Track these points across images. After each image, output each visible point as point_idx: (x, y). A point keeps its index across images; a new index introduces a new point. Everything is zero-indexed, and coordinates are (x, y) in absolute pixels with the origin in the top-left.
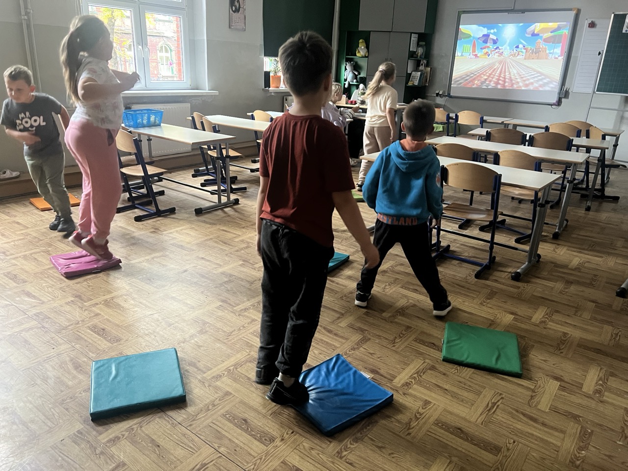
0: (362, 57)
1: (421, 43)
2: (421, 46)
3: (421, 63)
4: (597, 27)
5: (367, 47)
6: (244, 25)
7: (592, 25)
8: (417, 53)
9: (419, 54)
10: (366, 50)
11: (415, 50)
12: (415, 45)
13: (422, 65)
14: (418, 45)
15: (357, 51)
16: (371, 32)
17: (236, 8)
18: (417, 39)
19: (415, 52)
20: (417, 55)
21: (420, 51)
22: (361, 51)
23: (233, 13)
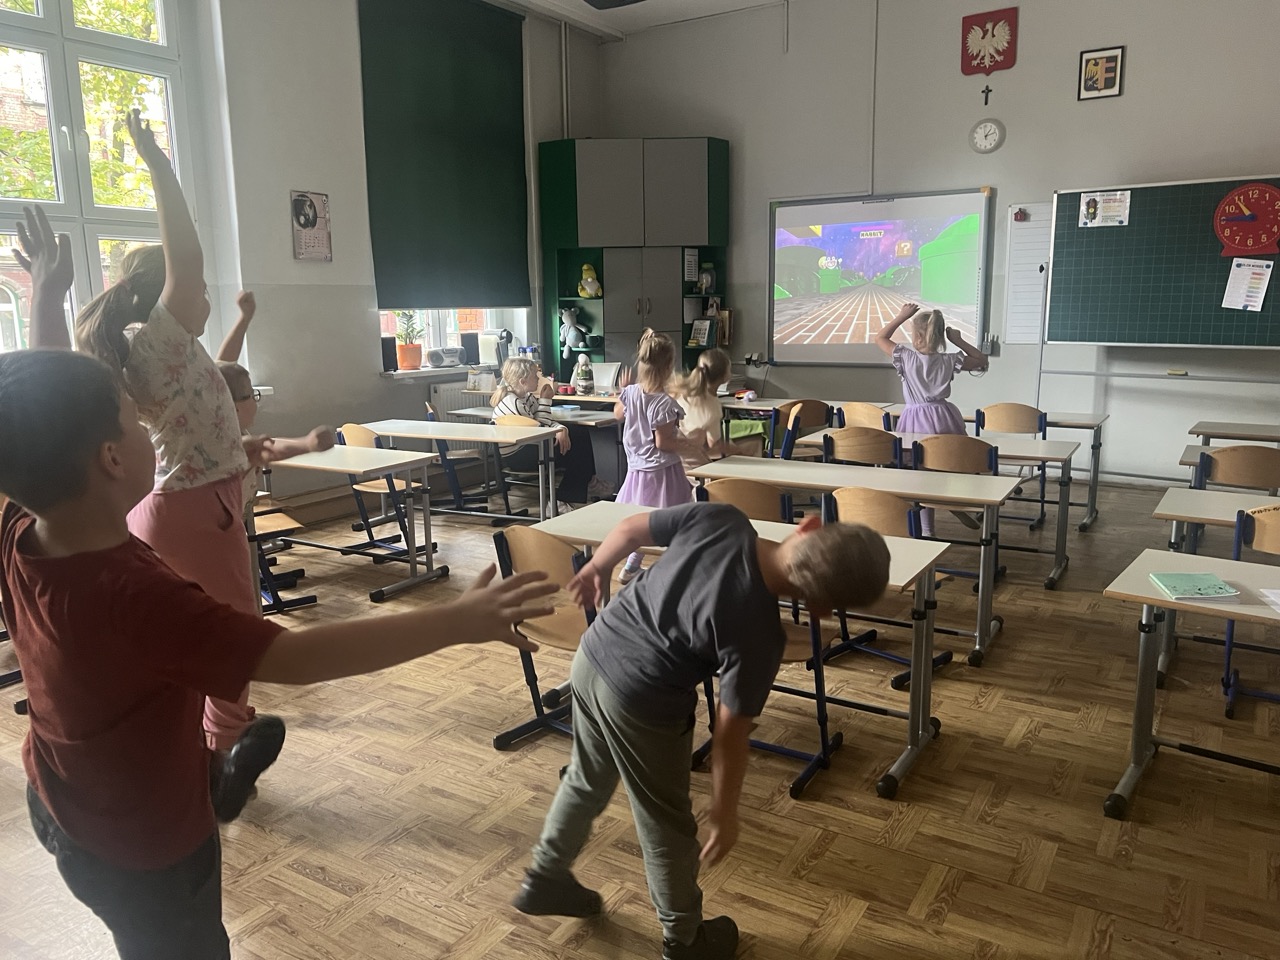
0: (591, 298)
1: (705, 266)
2: (706, 271)
3: (711, 302)
4: (1032, 218)
5: (600, 279)
6: (327, 251)
7: (1022, 216)
8: (699, 285)
9: (704, 287)
10: (598, 284)
11: (695, 279)
12: (695, 268)
13: (712, 306)
14: (701, 270)
15: (580, 287)
16: (605, 250)
17: (307, 220)
18: (697, 258)
19: (696, 283)
20: (701, 289)
21: (706, 280)
22: (588, 288)
23: (300, 228)
